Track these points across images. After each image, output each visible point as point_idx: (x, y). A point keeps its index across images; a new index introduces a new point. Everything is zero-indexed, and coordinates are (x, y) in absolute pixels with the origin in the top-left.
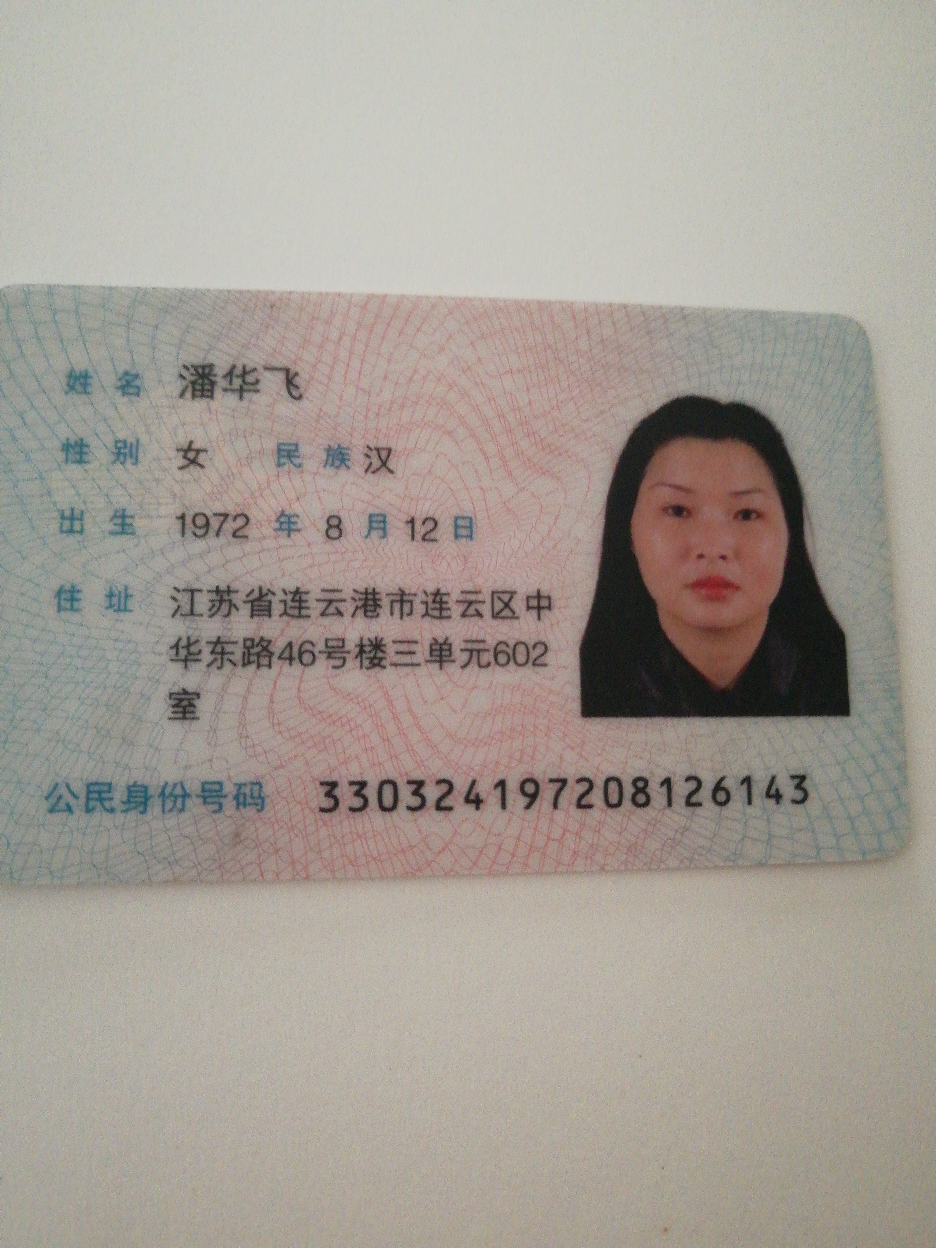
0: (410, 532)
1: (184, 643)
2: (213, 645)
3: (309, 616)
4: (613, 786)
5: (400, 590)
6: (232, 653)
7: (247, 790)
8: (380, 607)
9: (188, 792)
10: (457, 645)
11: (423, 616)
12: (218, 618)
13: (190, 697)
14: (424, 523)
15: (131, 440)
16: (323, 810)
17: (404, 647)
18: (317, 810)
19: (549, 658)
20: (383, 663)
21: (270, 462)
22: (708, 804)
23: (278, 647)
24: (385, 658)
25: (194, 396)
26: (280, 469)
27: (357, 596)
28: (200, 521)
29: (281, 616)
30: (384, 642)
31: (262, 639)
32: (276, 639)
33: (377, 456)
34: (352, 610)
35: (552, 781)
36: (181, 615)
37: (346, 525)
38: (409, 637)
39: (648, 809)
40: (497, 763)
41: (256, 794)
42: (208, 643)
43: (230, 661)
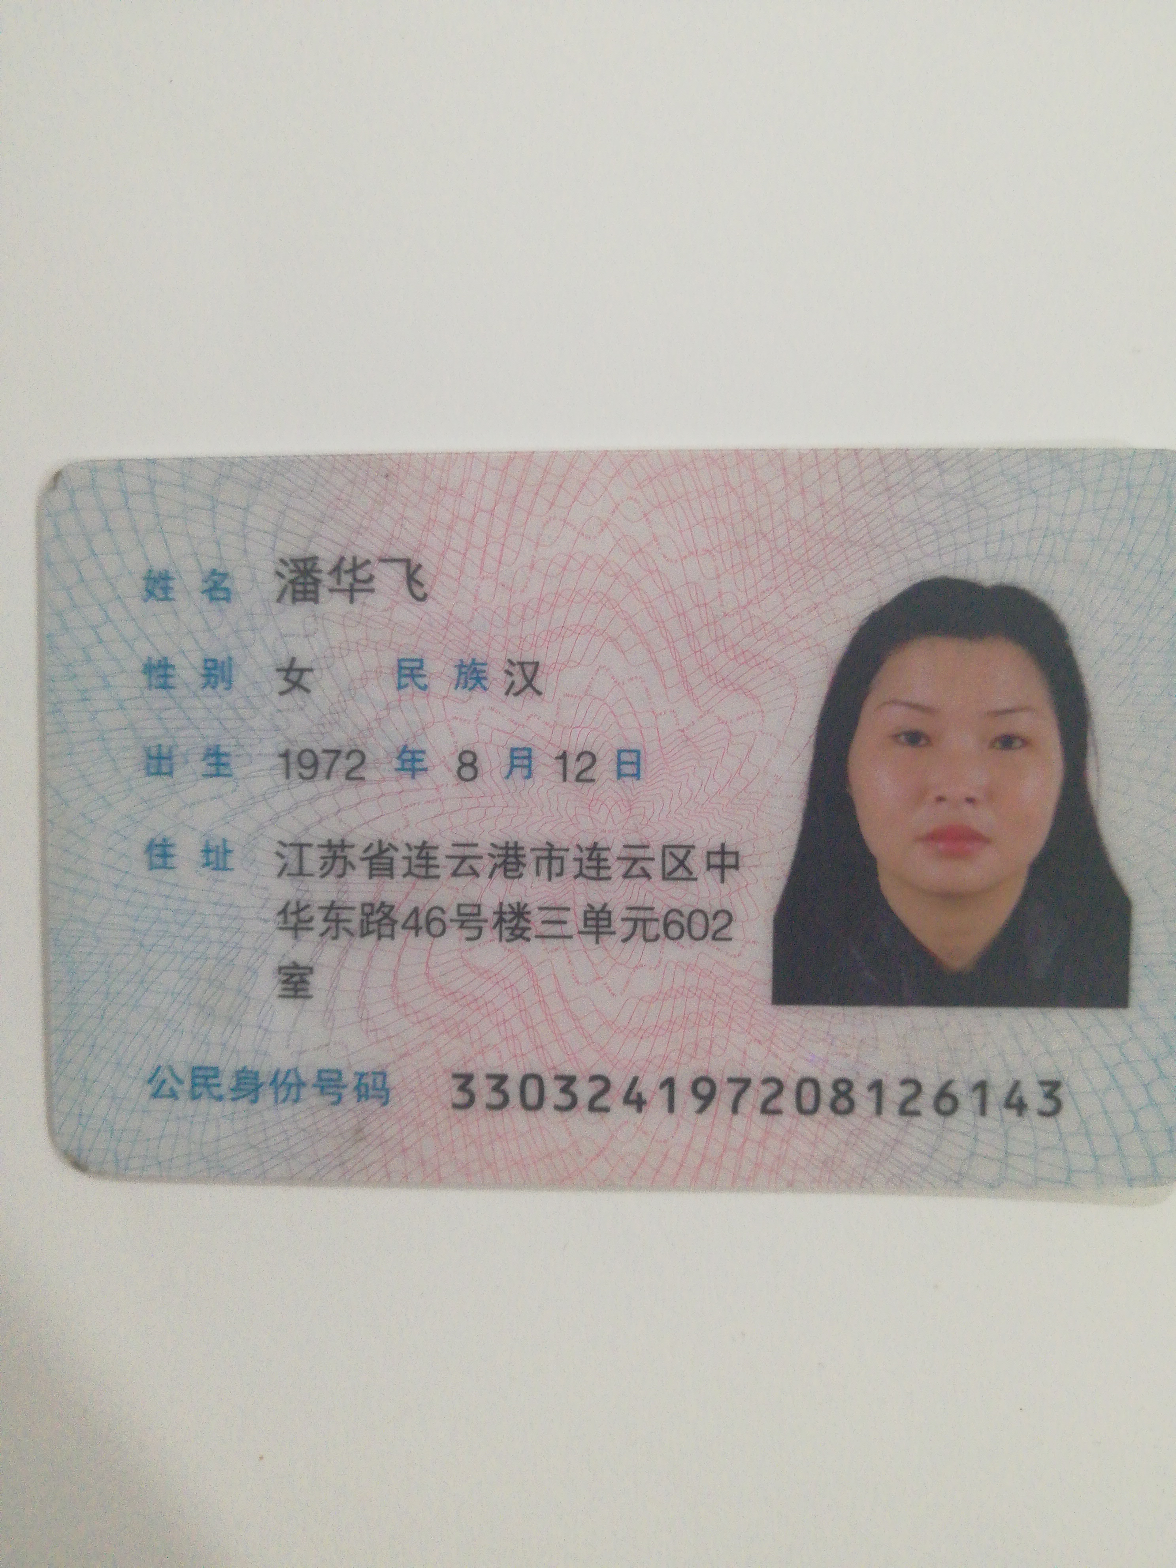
0: (561, 770)
1: (292, 908)
2: (327, 911)
3: (437, 877)
4: (808, 1088)
5: (548, 843)
6: (349, 921)
7: (369, 1080)
8: (524, 865)
9: (303, 1079)
10: (618, 912)
11: (576, 877)
12: (331, 878)
13: (302, 971)
14: (578, 759)
15: (222, 657)
16: (456, 1106)
17: (553, 915)
18: (450, 1106)
19: (734, 931)
20: (527, 934)
21: (389, 684)
22: (929, 1113)
23: (402, 914)
24: (530, 929)
25: (294, 600)
26: (402, 692)
27: (495, 852)
28: (307, 759)
29: (405, 876)
30: (527, 909)
31: (383, 904)
32: (400, 905)
33: (521, 672)
34: (489, 869)
35: (731, 1080)
36: (289, 875)
37: (483, 763)
38: (560, 903)
39: (851, 1118)
40: (665, 1058)
41: (379, 1084)
42: (321, 908)
43: (347, 930)
